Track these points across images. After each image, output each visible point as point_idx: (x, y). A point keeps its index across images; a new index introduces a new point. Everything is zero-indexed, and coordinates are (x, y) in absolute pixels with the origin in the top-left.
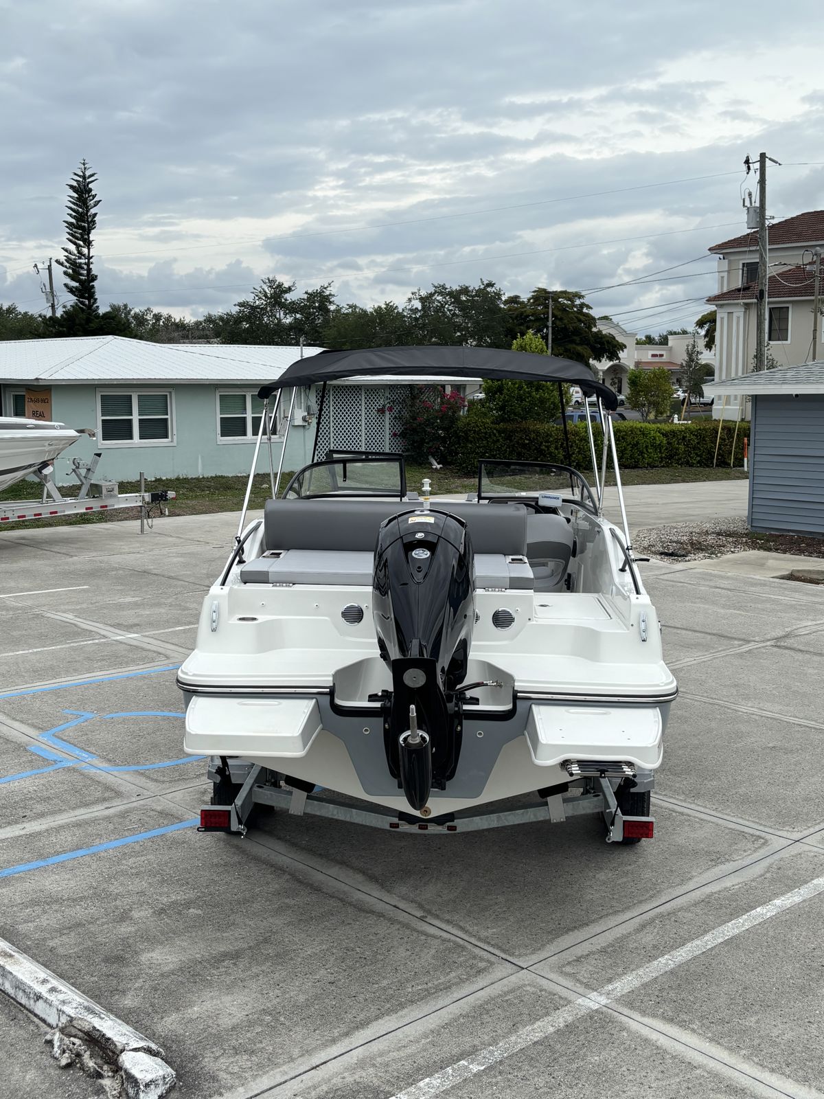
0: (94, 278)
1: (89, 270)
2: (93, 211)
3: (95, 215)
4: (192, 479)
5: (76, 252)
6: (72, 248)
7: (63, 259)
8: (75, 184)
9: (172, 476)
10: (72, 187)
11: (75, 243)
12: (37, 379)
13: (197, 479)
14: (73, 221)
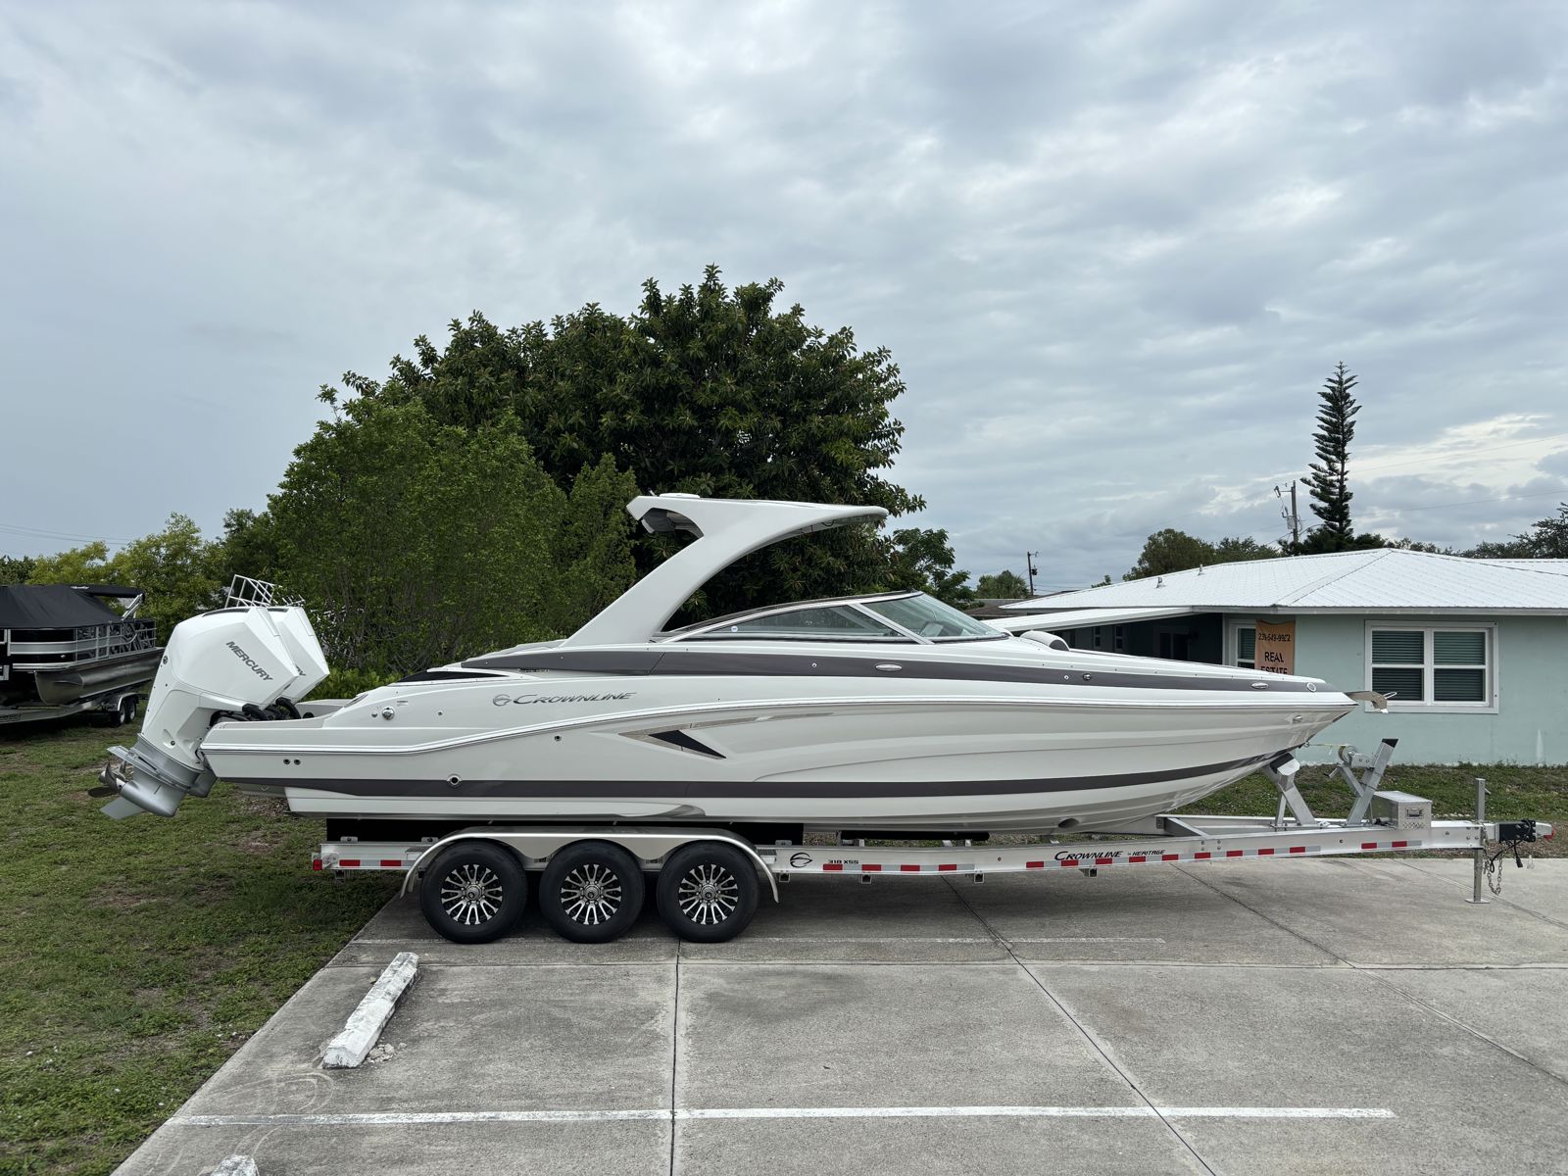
0: (1348, 496)
1: (1342, 488)
2: (1349, 420)
3: (1353, 423)
4: (1524, 768)
5: (1326, 468)
6: (1323, 464)
7: (1310, 477)
8: (1329, 391)
9: (1489, 761)
10: (1324, 395)
11: (1325, 459)
12: (1274, 606)
13: (1534, 769)
14: (1325, 433)
